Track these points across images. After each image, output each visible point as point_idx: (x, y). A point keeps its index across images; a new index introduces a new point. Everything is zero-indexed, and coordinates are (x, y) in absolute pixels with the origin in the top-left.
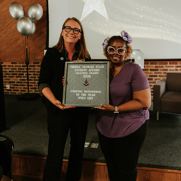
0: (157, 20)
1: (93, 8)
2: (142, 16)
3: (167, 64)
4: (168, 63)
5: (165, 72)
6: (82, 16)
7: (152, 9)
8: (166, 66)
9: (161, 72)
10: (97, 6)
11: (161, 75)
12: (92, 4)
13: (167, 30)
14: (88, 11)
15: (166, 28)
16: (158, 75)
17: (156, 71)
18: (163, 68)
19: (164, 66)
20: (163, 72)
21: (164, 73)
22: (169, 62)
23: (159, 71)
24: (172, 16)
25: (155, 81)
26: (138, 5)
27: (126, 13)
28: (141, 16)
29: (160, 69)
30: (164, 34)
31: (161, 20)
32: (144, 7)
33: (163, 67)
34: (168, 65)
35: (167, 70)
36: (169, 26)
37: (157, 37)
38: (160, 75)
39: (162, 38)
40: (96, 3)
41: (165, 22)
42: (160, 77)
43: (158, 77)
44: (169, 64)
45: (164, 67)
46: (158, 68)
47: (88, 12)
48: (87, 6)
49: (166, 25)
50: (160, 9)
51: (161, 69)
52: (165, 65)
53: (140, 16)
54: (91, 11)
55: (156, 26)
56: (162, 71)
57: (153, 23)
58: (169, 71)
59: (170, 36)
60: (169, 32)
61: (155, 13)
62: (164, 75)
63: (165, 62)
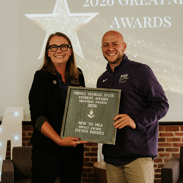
0: (159, 61)
2: (137, 54)
3: (178, 130)
4: (180, 128)
5: (176, 142)
7: (151, 44)
8: (176, 134)
9: (169, 143)
11: (169, 149)
13: (176, 77)
15: (173, 74)
16: (165, 148)
17: (162, 141)
18: (172, 137)
19: (174, 133)
20: (172, 143)
21: (174, 144)
22: (181, 127)
23: (166, 142)
24: (181, 57)
25: (161, 158)
26: (129, 39)
28: (135, 55)
29: (167, 139)
30: (171, 82)
31: (165, 62)
32: (139, 42)
33: (172, 135)
34: (180, 132)
35: (178, 140)
36: (177, 71)
38: (168, 148)
39: (169, 89)
41: (171, 64)
42: (167, 151)
43: (165, 152)
45: (174, 135)
46: (164, 136)
49: (173, 69)
50: (163, 45)
51: (169, 137)
52: (175, 131)
53: (133, 54)
56: (171, 141)
57: (154, 66)
58: (182, 141)
59: (179, 86)
60: (178, 81)
61: (157, 51)
62: (174, 149)
63: (174, 127)
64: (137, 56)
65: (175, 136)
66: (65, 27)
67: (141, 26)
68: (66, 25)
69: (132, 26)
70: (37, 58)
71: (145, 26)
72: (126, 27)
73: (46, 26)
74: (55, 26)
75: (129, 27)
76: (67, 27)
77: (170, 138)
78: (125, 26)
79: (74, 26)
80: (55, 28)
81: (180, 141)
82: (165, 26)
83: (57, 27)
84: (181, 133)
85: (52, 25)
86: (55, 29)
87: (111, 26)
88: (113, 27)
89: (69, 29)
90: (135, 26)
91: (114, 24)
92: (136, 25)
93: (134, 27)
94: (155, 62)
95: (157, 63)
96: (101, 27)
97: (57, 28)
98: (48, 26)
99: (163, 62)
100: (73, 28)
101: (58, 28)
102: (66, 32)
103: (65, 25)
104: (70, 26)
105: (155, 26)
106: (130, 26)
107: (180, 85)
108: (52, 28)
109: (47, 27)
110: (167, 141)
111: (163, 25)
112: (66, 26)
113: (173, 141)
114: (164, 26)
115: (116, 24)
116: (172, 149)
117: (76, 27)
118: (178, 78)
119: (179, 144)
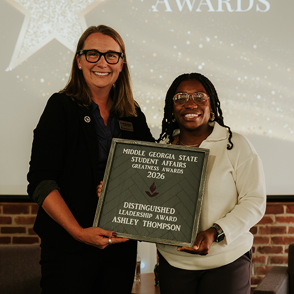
0: (246, 78)
1: (49, 32)
2: (204, 64)
3: (282, 212)
4: (285, 208)
5: (278, 235)
6: (15, 56)
7: (232, 45)
8: (278, 219)
9: (263, 236)
10: (62, 29)
11: (264, 248)
12: (48, 22)
13: (278, 109)
14: (34, 42)
15: (274, 103)
16: (256, 246)
18: (269, 225)
19: (273, 217)
20: (270, 236)
21: (273, 239)
22: (288, 206)
23: (258, 235)
24: (289, 70)
26: (189, 33)
27: (155, 55)
28: (201, 64)
29: (261, 228)
30: (268, 119)
31: (258, 79)
32: (208, 39)
33: (270, 221)
34: (285, 215)
35: (281, 230)
36: (281, 97)
37: (249, 129)
38: (262, 245)
39: (265, 133)
40: (61, 18)
41: (270, 84)
42: (261, 252)
43: (256, 254)
44: (287, 212)
45: (274, 220)
47: (32, 45)
48: (32, 26)
49: (273, 93)
50: (255, 47)
51: (264, 226)
52: (275, 214)
53: (196, 63)
54: (43, 42)
55: (244, 95)
56: (267, 234)
57: (237, 88)
58: (289, 233)
59: (285, 127)
60: (282, 116)
61: (242, 57)
62: (274, 247)
63: (274, 206)
64: (203, 66)
65: (275, 223)
66: (62, 7)
67: (211, 9)
68: (63, 4)
69: (195, 8)
70: (6, 69)
71: (220, 9)
72: (183, 9)
73: (23, 3)
74: (42, 5)
75: (188, 9)
76: (65, 7)
77: (267, 227)
78: (180, 8)
79: (80, 5)
80: (41, 8)
81: (286, 233)
82: (258, 9)
83: (45, 6)
84: (287, 217)
85: (35, 3)
86: (41, 10)
87: (153, 7)
88: (157, 9)
89: (71, 11)
90: (200, 9)
91: (159, 4)
92: (201, 5)
93: (198, 10)
94: (239, 79)
95: (242, 81)
96: (133, 8)
97: (46, 8)
98: (28, 4)
99: (253, 79)
100: (79, 8)
101: (49, 8)
102: (65, 17)
103: (61, 4)
104: (72, 5)
105: (239, 9)
106: (191, 8)
107: (287, 125)
108: (36, 8)
109: (25, 5)
110: (261, 233)
111: (254, 6)
112: (65, 5)
113: (272, 233)
114: (256, 9)
115: (164, 4)
116: (269, 247)
117: (84, 7)
118: (282, 111)
119: (283, 238)
